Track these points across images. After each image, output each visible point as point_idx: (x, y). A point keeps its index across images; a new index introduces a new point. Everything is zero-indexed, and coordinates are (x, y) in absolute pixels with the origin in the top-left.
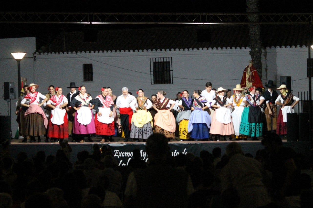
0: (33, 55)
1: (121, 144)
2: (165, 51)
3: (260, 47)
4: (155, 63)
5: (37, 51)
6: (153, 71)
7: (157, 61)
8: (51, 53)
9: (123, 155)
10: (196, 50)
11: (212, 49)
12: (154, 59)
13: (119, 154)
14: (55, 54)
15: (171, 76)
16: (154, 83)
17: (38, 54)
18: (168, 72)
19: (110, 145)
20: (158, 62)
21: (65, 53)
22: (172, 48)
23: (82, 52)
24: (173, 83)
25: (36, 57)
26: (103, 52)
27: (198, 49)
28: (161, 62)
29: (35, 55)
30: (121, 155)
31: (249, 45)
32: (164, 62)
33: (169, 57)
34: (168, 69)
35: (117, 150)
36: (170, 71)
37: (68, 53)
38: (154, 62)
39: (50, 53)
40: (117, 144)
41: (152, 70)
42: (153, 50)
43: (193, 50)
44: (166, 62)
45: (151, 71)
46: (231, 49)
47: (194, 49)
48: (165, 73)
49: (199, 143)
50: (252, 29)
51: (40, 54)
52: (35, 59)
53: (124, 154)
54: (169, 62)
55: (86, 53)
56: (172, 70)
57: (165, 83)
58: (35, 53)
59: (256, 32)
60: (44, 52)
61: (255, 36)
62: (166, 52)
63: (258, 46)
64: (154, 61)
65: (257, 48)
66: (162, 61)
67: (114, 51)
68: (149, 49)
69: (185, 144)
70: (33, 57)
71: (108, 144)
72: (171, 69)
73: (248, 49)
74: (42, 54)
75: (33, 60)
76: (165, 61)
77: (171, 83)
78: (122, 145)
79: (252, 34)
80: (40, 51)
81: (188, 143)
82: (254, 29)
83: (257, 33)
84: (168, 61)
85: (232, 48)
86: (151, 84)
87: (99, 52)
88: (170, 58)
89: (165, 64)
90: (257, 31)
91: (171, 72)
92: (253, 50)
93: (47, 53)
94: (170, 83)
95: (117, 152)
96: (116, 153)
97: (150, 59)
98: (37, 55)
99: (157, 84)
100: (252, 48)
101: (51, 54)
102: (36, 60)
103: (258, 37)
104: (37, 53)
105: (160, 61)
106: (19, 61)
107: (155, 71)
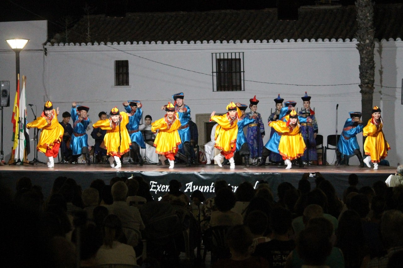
0: (42, 46)
1: (160, 173)
2: (234, 42)
3: (373, 38)
4: (219, 61)
5: (49, 41)
6: (216, 72)
7: (222, 57)
8: (69, 43)
9: (163, 190)
10: (278, 42)
11: (303, 41)
12: (218, 55)
13: (156, 188)
14: (75, 45)
15: (242, 78)
16: (218, 90)
17: (50, 45)
18: (238, 74)
19: (143, 173)
20: (224, 60)
21: (88, 44)
22: (244, 38)
23: (114, 43)
24: (244, 90)
25: (47, 49)
26: (144, 43)
27: (282, 41)
28: (228, 59)
29: (45, 47)
30: (160, 189)
31: (357, 36)
32: (232, 59)
33: (240, 52)
34: (238, 70)
35: (153, 182)
36: (240, 72)
37: (93, 44)
38: (218, 59)
39: (67, 44)
40: (154, 173)
41: (215, 70)
42: (216, 42)
43: (274, 42)
44: (236, 59)
45: (213, 72)
46: (330, 41)
47: (276, 41)
48: (234, 75)
49: (278, 173)
50: (362, 11)
51: (53, 44)
52: (46, 54)
53: (164, 187)
54: (239, 60)
55: (119, 44)
56: (244, 72)
57: (232, 90)
58: (45, 44)
59: (367, 17)
60: (59, 43)
61: (365, 22)
62: (235, 44)
63: (369, 36)
64: (218, 57)
65: (368, 39)
66: (230, 57)
67: (161, 42)
68: (211, 39)
69: (257, 174)
70: (42, 49)
71: (141, 172)
72: (242, 70)
73: (355, 41)
74: (56, 44)
75: (43, 53)
76: (234, 57)
77: (243, 89)
78: (162, 175)
79: (362, 19)
80: (53, 40)
81: (262, 173)
82: (364, 11)
83: (369, 18)
84: (237, 57)
85: (332, 40)
86: (213, 91)
87: (138, 44)
88: (241, 54)
89: (234, 62)
90: (368, 14)
91: (242, 73)
92: (362, 43)
93: (62, 44)
94: (240, 89)
95: (154, 184)
96: (152, 186)
97: (211, 54)
98: (48, 46)
99: (221, 90)
100: (361, 39)
101: (69, 45)
102: (48, 54)
103: (370, 23)
104: (49, 43)
105: (226, 57)
106: (17, 52)
107: (219, 73)
